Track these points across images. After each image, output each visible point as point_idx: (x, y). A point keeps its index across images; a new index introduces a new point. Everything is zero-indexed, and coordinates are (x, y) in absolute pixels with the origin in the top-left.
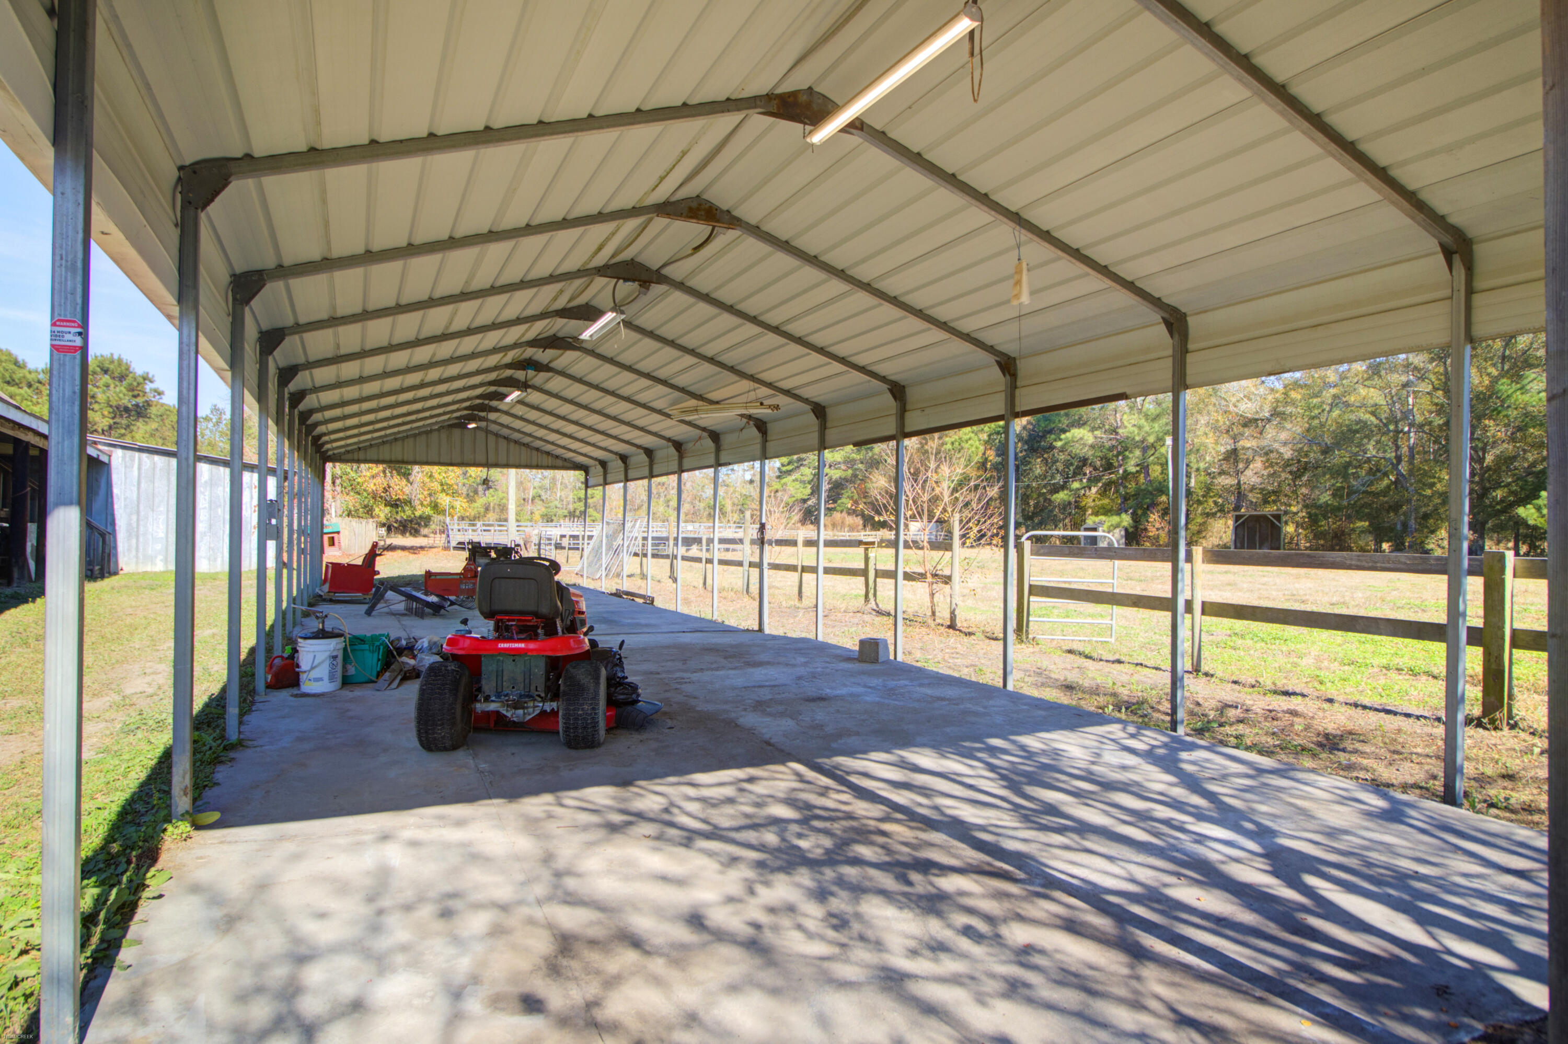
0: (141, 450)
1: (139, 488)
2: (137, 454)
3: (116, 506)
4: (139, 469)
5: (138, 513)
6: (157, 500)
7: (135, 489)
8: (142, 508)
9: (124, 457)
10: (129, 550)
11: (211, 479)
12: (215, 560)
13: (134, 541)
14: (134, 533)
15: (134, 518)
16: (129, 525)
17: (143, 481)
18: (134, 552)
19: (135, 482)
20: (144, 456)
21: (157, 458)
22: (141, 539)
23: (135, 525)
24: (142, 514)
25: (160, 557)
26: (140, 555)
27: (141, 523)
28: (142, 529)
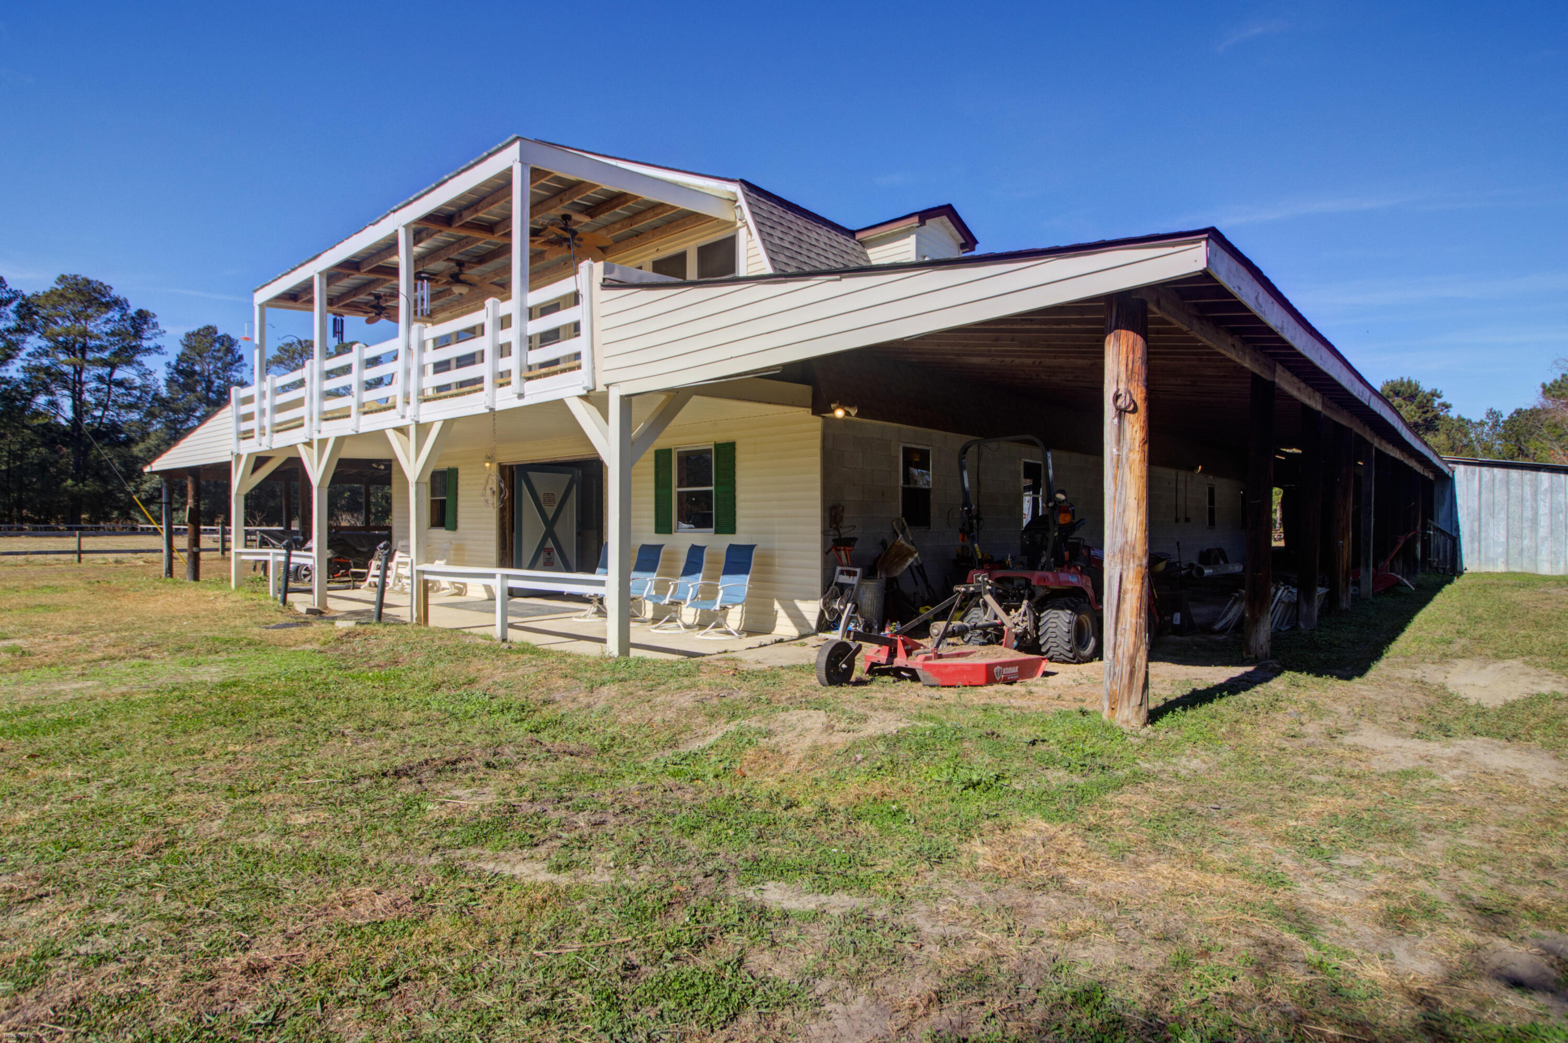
0: (1482, 464)
1: (1480, 499)
2: (1477, 468)
3: (1459, 515)
4: (1480, 481)
5: (1480, 520)
6: (1497, 509)
7: (1476, 499)
8: (1483, 515)
9: (1466, 472)
10: (1472, 552)
11: (1551, 487)
12: (1558, 563)
13: (1476, 545)
14: (1477, 537)
15: (1476, 524)
16: (1472, 530)
17: (1483, 492)
18: (1476, 555)
19: (1476, 493)
20: (1484, 470)
21: (1496, 470)
22: (1483, 543)
23: (1476, 530)
24: (1483, 521)
25: (1501, 560)
26: (1483, 558)
27: (1483, 529)
28: (1483, 534)
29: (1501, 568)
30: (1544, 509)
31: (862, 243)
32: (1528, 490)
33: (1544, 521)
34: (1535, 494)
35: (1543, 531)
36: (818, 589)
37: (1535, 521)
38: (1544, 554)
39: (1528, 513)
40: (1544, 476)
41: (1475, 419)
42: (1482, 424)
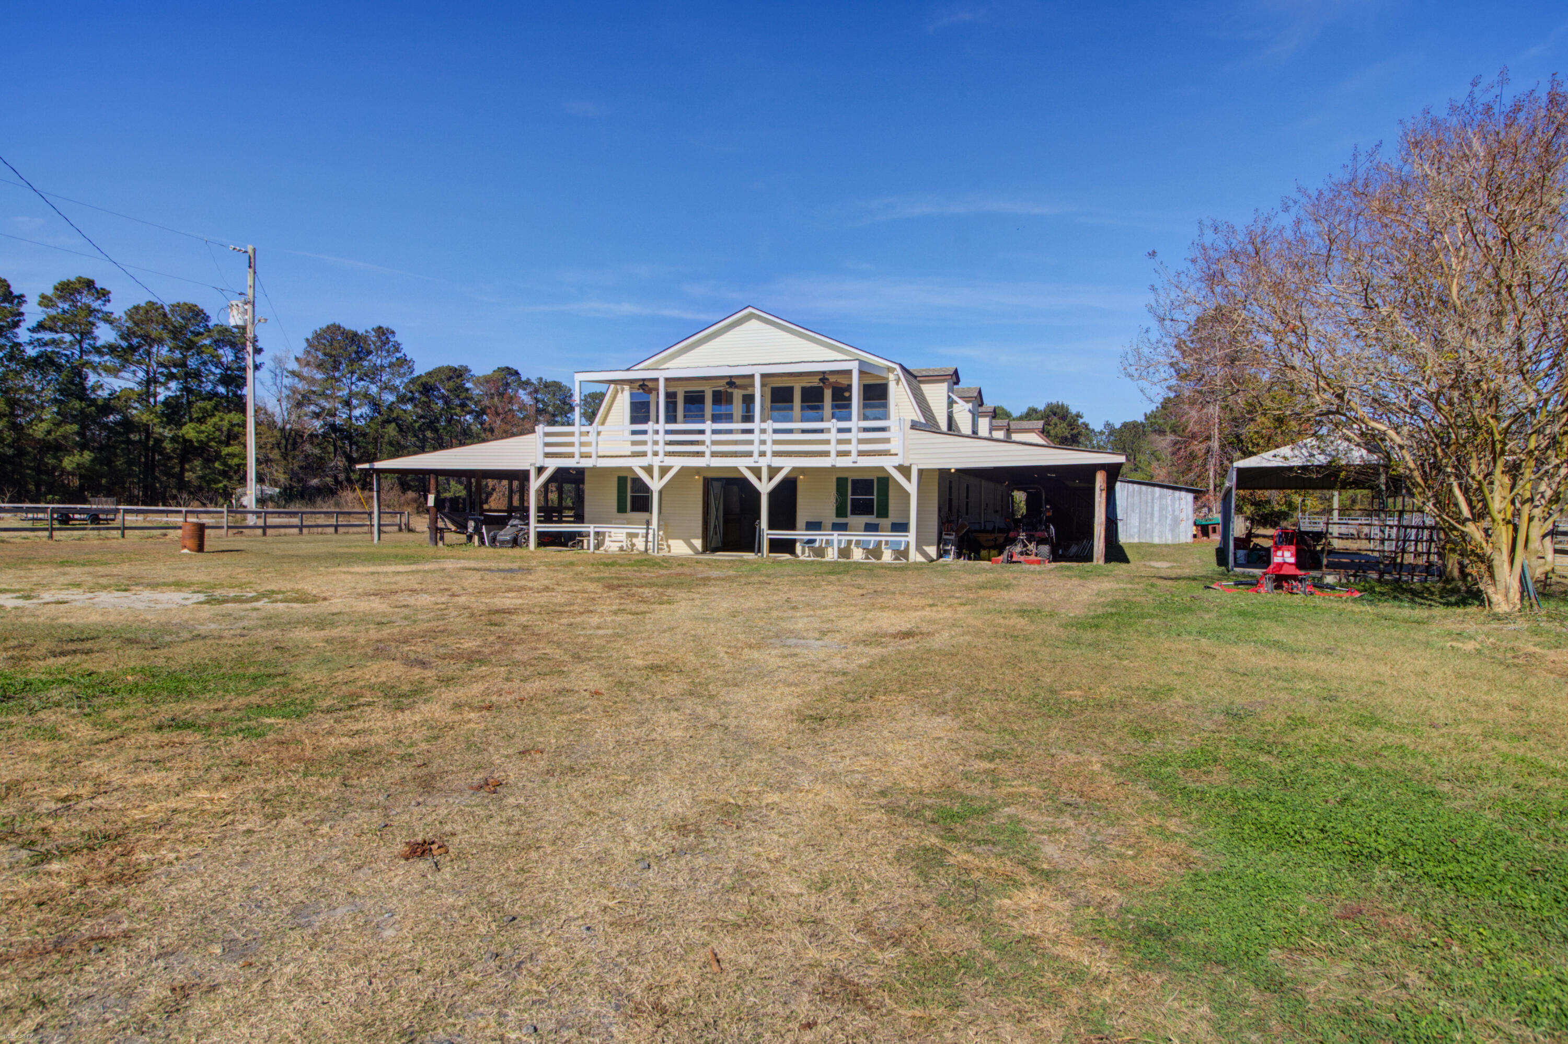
2: (1126, 484)
4: (1129, 491)
5: (1127, 513)
6: (1135, 507)
7: (1126, 501)
8: (1128, 511)
9: (1121, 485)
10: (1123, 532)
12: (1162, 537)
13: (1125, 527)
14: (1125, 523)
15: (1125, 516)
17: (1129, 498)
18: (1125, 533)
19: (1126, 498)
20: (1130, 485)
21: (1135, 486)
24: (1129, 514)
25: (1137, 536)
27: (1128, 518)
28: (1128, 521)
29: (1136, 540)
30: (1156, 508)
31: (920, 382)
32: (1149, 497)
33: (1156, 514)
34: (1153, 499)
35: (1156, 520)
36: (936, 541)
37: (1152, 514)
38: (1156, 533)
39: (1149, 510)
40: (1157, 489)
41: (1097, 429)
42: (1101, 433)
